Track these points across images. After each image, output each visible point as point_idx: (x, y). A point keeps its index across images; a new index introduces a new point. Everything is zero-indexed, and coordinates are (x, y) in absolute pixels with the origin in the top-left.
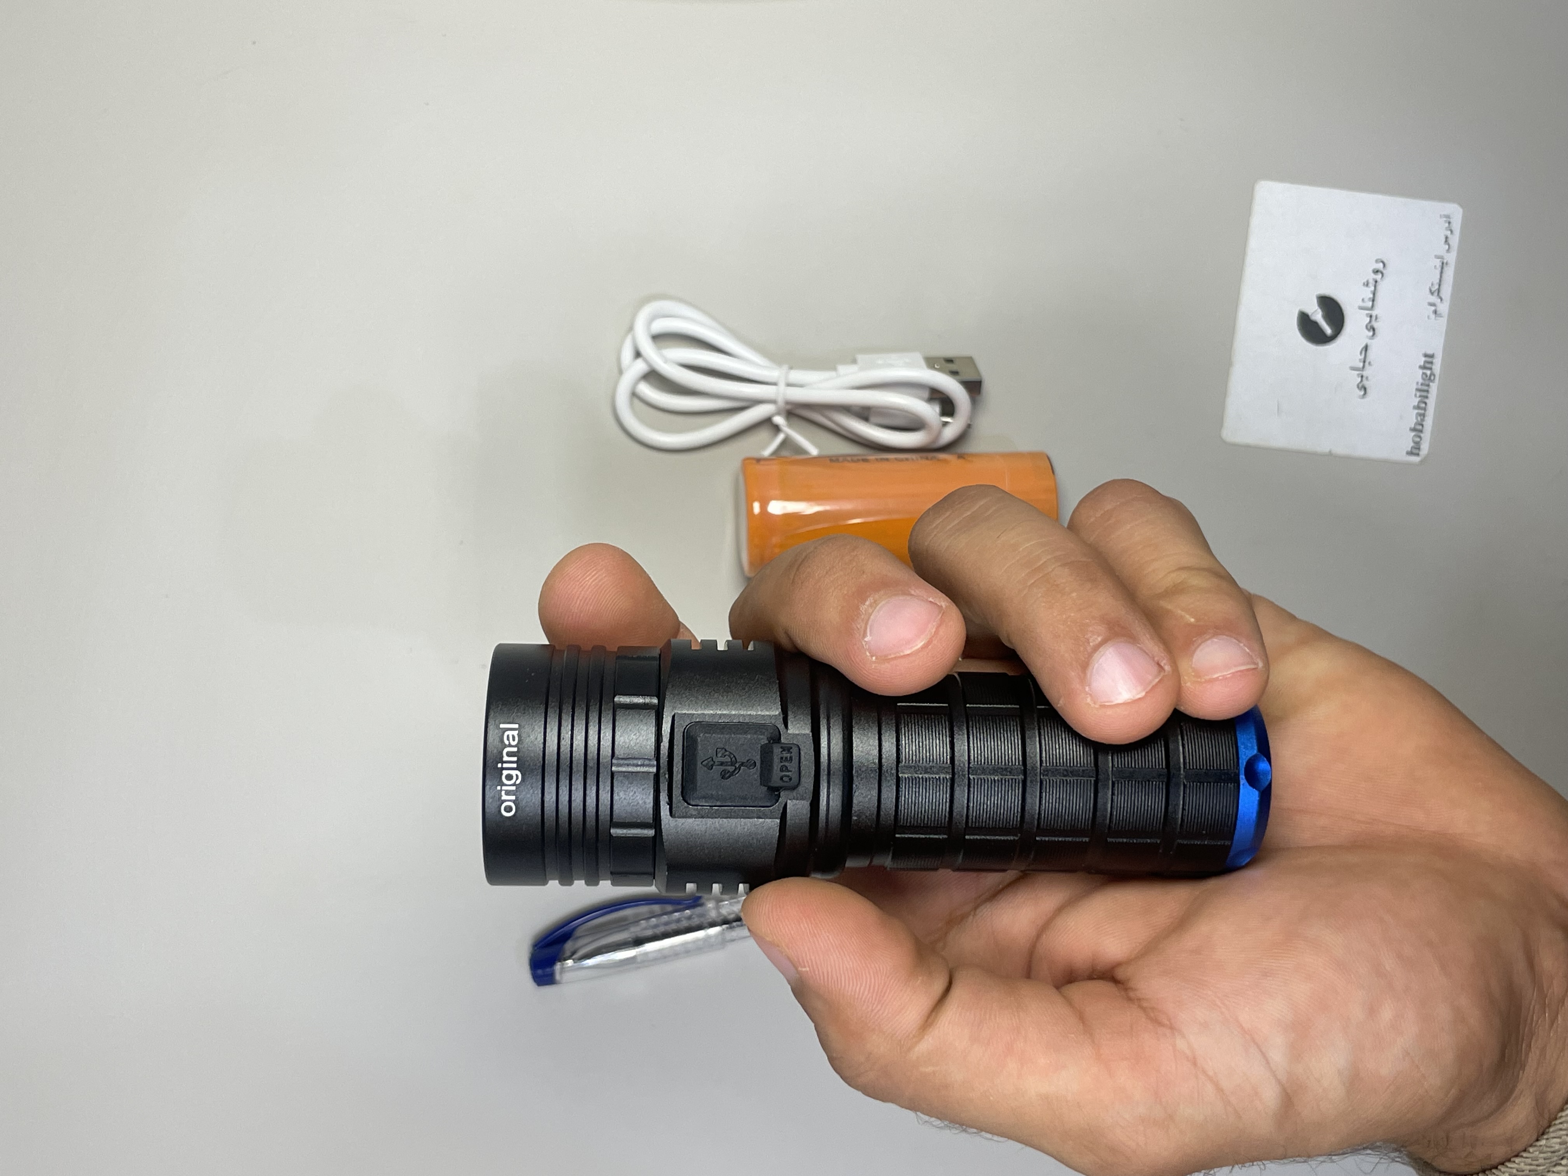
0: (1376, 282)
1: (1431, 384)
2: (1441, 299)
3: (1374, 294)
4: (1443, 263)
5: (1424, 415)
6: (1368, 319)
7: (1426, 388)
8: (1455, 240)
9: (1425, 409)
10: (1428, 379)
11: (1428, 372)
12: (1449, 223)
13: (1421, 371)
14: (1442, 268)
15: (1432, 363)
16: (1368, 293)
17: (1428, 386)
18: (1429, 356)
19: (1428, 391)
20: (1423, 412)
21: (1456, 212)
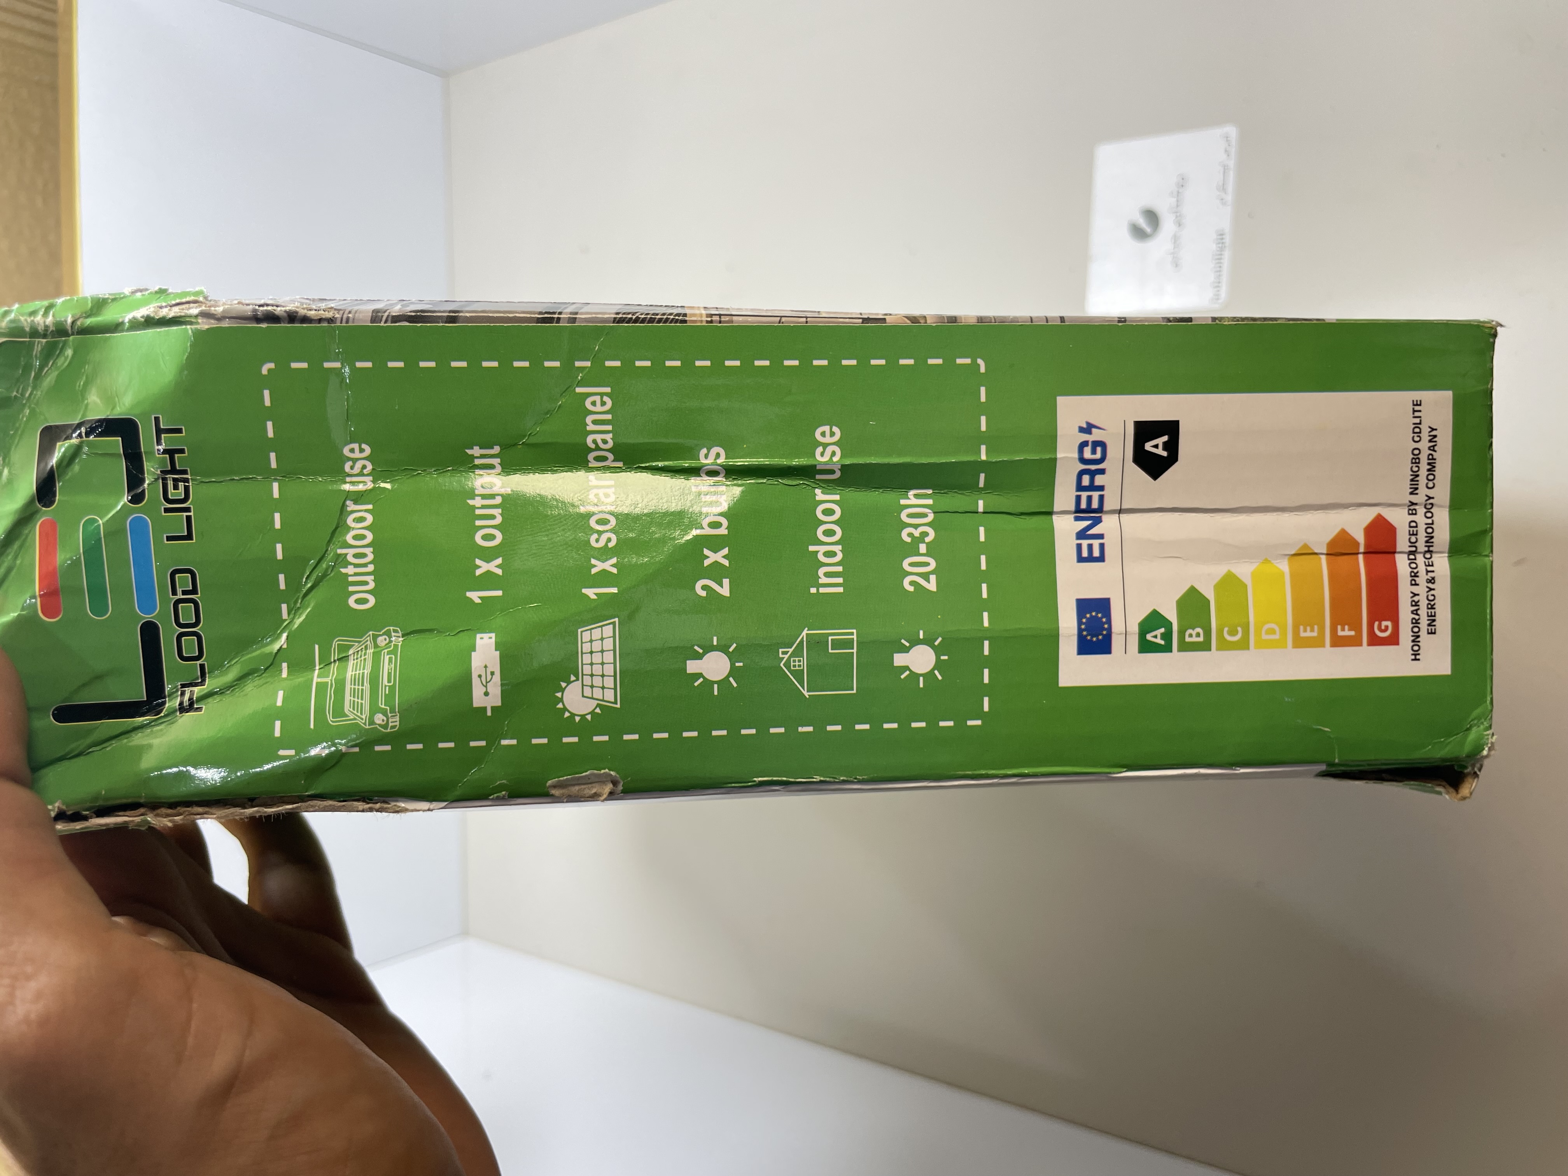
0: (1178, 192)
1: (1223, 253)
2: (1226, 193)
3: (1178, 201)
4: (1224, 169)
5: (1220, 276)
6: (1174, 218)
7: (1219, 257)
8: (1233, 151)
9: (1220, 271)
10: (1222, 249)
11: (1220, 245)
12: (1227, 141)
13: (1214, 246)
14: (1224, 172)
15: (1222, 239)
16: (1173, 200)
17: (1221, 255)
18: (1221, 235)
19: (1220, 259)
20: (1218, 273)
21: (1231, 131)
